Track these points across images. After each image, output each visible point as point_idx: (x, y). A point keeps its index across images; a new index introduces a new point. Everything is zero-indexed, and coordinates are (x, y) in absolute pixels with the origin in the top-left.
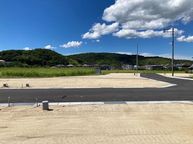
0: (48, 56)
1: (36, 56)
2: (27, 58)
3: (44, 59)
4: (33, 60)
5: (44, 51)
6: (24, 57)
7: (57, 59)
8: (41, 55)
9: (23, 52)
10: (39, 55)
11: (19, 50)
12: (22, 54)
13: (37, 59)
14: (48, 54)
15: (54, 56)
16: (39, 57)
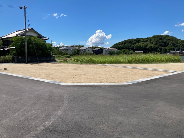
0: (165, 43)
1: (152, 43)
2: (143, 45)
3: (160, 45)
4: (149, 47)
5: (161, 37)
6: (141, 44)
7: (175, 44)
8: (157, 42)
9: (140, 40)
10: (156, 42)
11: (138, 39)
12: (139, 42)
13: (153, 46)
14: (165, 40)
15: (171, 42)
16: (155, 44)
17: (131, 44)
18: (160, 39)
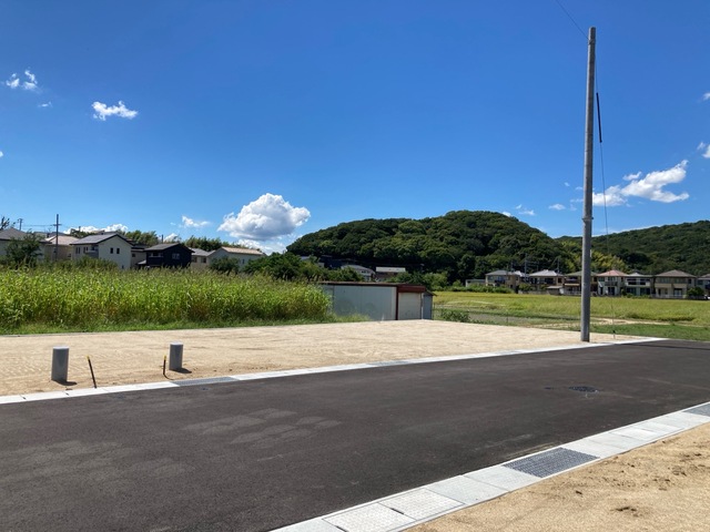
0: (485, 239)
1: (442, 240)
2: (408, 244)
3: (469, 249)
4: (428, 254)
5: (473, 219)
6: (399, 241)
7: (519, 247)
8: (458, 236)
9: (400, 226)
10: (453, 234)
11: (392, 220)
12: (393, 234)
13: (441, 248)
14: (487, 232)
15: (507, 238)
16: (452, 243)
17: (362, 239)
18: (471, 225)
